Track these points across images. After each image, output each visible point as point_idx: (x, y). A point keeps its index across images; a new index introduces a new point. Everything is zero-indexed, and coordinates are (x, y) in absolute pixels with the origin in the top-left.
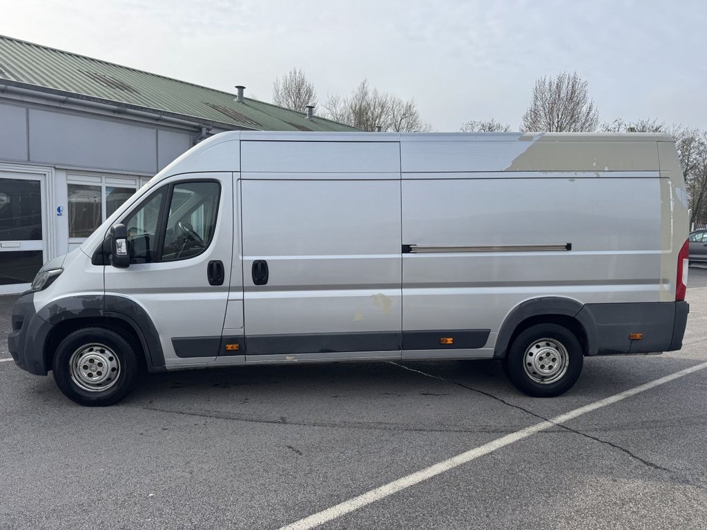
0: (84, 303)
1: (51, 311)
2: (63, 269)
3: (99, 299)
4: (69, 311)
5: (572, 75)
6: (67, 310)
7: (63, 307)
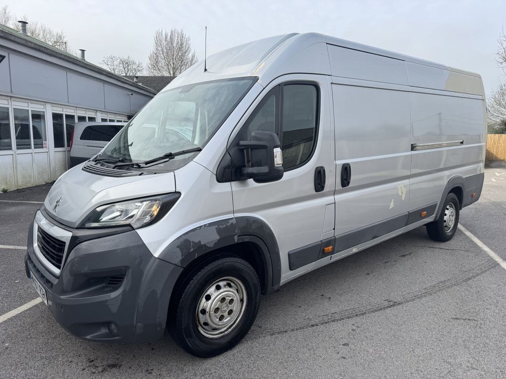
0: (219, 231)
1: (182, 250)
2: (179, 193)
3: (232, 224)
4: (205, 245)
5: (180, 31)
6: (202, 243)
7: (197, 241)
